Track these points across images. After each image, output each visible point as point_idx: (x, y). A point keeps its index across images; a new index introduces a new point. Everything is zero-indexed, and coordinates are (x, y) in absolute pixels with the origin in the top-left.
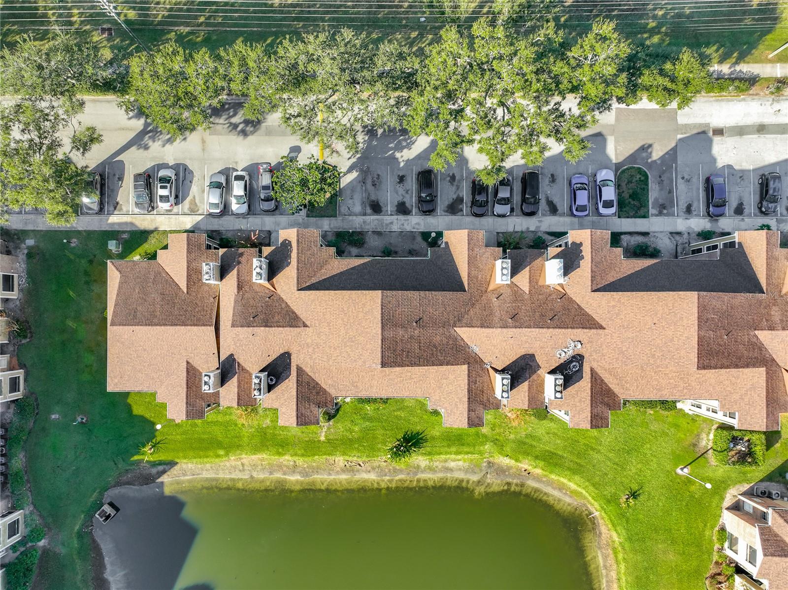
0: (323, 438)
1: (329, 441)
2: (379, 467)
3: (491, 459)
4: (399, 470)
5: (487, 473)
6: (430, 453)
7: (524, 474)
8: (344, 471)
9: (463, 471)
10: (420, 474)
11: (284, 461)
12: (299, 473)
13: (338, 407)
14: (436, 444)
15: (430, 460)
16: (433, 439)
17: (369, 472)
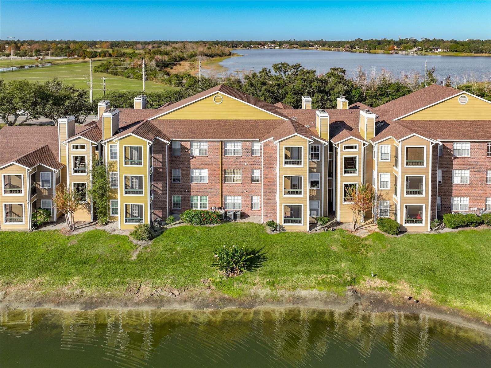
0: (134, 257)
1: (141, 260)
2: (199, 296)
3: (356, 287)
4: (227, 299)
5: (357, 304)
6: (271, 273)
7: (410, 302)
8: (147, 301)
9: (321, 301)
10: (259, 305)
11: (68, 289)
12: (81, 304)
13: (162, 231)
14: (278, 262)
15: (273, 288)
16: (273, 257)
17: (185, 301)
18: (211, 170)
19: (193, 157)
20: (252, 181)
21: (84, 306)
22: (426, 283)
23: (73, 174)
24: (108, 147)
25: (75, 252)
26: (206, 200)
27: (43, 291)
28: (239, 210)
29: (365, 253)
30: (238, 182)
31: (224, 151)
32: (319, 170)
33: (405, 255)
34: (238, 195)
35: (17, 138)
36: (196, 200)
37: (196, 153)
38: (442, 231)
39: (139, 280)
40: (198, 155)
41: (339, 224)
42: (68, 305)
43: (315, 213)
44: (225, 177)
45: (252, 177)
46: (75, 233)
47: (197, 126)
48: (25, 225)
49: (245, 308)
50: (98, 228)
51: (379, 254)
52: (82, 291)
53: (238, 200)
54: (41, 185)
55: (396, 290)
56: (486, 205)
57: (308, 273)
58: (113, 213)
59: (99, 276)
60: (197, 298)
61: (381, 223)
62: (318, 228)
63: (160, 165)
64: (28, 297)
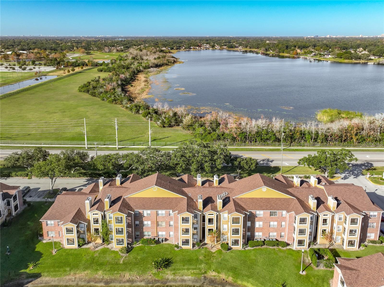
0: (121, 262)
1: (124, 264)
2: (147, 279)
3: (206, 275)
4: (157, 280)
5: (204, 282)
6: (174, 269)
7: (223, 282)
8: (128, 281)
9: (191, 281)
10: (168, 283)
11: (98, 276)
12: (104, 282)
13: (132, 248)
14: (177, 265)
15: (174, 275)
16: (176, 262)
17: (141, 281)
18: (152, 222)
19: (144, 216)
20: (170, 226)
21: (105, 283)
22: (231, 274)
23: (93, 225)
24: (108, 214)
25: (98, 259)
26: (150, 233)
27: (89, 277)
28: (164, 237)
29: (212, 260)
30: (164, 226)
31: (157, 214)
32: (197, 223)
33: (227, 261)
34: (164, 231)
35: (65, 204)
36: (146, 233)
37: (145, 215)
38: (247, 249)
39: (125, 272)
40: (146, 216)
41: (206, 244)
42: (99, 283)
43: (196, 240)
44: (158, 224)
45: (170, 224)
46: (97, 249)
47: (146, 201)
48: (75, 246)
49: (163, 284)
50: (106, 247)
51: (218, 261)
52: (103, 277)
53: (164, 233)
54: (80, 229)
55: (220, 277)
56: (269, 236)
57: (188, 269)
58: (111, 240)
59: (109, 271)
60: (146, 280)
61: (222, 245)
62: (196, 247)
63: (130, 222)
64: (84, 279)
